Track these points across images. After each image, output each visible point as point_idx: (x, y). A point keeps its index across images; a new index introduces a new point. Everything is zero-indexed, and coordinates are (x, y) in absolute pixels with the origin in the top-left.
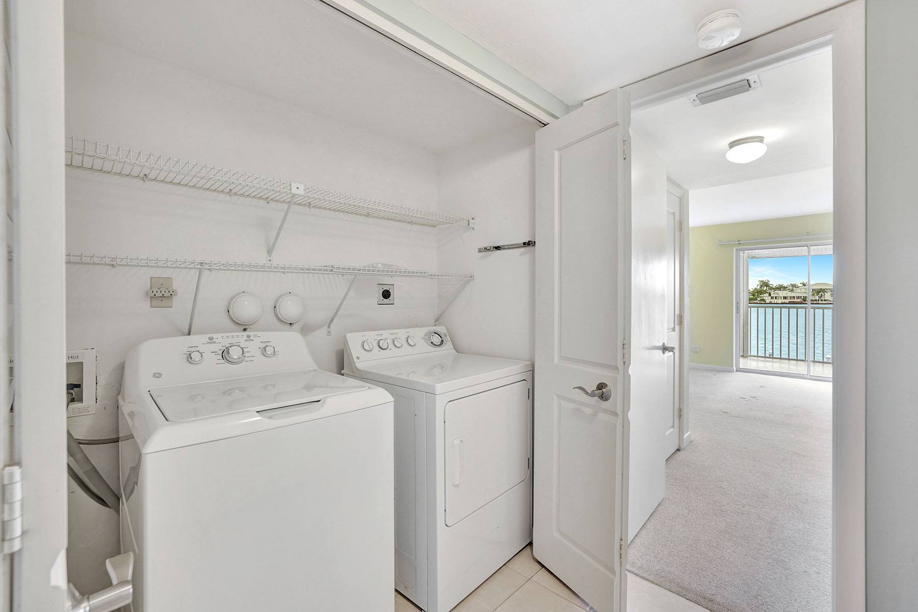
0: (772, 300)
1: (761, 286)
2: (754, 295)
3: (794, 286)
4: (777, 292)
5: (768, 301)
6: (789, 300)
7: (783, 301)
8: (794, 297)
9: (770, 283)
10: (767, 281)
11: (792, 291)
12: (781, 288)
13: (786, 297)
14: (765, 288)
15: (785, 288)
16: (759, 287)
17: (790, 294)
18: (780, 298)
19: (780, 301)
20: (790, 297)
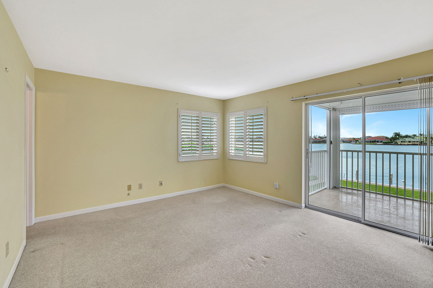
0: (401, 143)
1: (395, 136)
2: (391, 140)
3: (415, 135)
4: (405, 138)
5: (399, 144)
6: (412, 143)
7: (409, 144)
8: (415, 141)
9: (400, 134)
10: (399, 133)
11: (413, 138)
12: (407, 136)
13: (410, 141)
14: (398, 137)
15: (410, 137)
16: (394, 136)
17: (412, 140)
18: (406, 142)
19: (406, 144)
20: (412, 141)
